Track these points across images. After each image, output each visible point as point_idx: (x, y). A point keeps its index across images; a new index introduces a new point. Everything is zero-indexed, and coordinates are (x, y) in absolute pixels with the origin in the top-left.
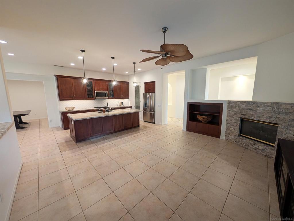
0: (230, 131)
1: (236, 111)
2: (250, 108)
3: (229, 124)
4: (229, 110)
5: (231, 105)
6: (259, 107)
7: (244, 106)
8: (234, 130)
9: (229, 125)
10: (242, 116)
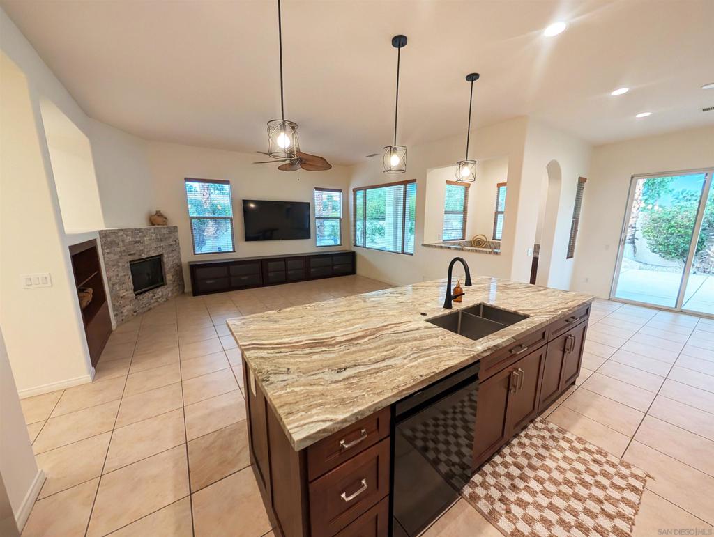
0: (122, 297)
1: (120, 252)
2: (137, 239)
3: (116, 283)
4: (108, 253)
5: (109, 239)
6: (145, 236)
7: (129, 238)
8: (126, 291)
9: (116, 286)
10: (131, 258)
